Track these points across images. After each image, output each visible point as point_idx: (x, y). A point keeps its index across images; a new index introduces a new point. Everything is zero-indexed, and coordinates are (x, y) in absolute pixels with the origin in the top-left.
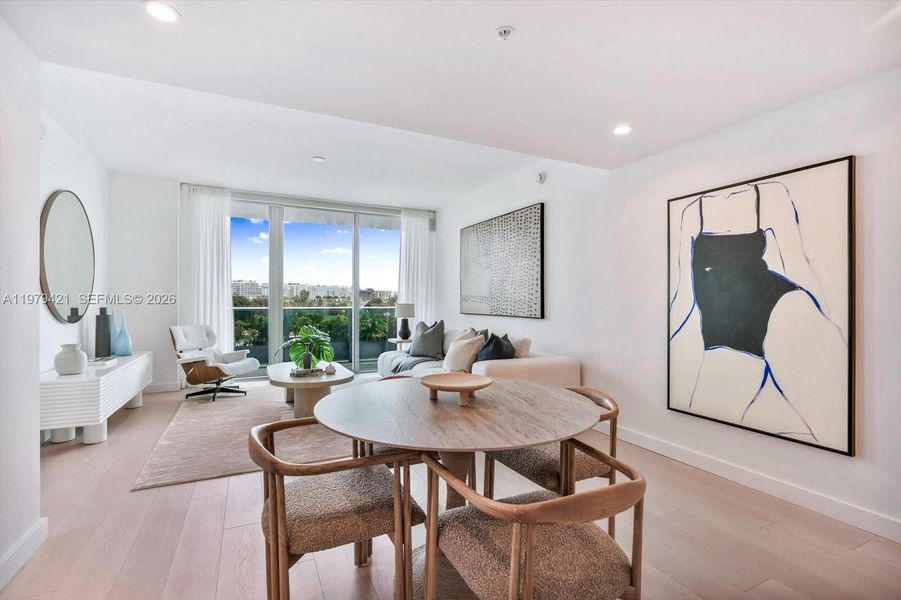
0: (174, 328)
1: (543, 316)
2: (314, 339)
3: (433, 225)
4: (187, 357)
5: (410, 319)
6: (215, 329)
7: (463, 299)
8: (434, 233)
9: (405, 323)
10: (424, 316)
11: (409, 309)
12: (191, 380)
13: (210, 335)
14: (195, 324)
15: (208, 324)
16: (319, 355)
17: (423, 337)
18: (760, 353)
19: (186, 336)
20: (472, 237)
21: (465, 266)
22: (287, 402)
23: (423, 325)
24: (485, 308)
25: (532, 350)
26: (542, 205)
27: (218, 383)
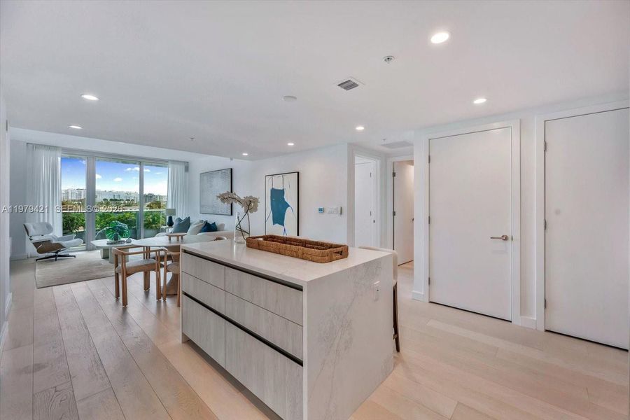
0: (26, 224)
1: (232, 214)
2: (119, 227)
3: (187, 169)
4: (36, 239)
5: (173, 217)
6: (51, 223)
7: (201, 206)
8: (187, 174)
9: (170, 218)
10: (181, 215)
11: (173, 212)
12: (40, 251)
13: (49, 228)
14: (37, 222)
15: (46, 221)
16: (122, 234)
17: (179, 224)
18: (283, 225)
19: (34, 228)
20: (205, 178)
21: (202, 191)
22: (103, 258)
23: (179, 219)
24: (210, 210)
25: (225, 228)
26: (232, 169)
27: (57, 253)
